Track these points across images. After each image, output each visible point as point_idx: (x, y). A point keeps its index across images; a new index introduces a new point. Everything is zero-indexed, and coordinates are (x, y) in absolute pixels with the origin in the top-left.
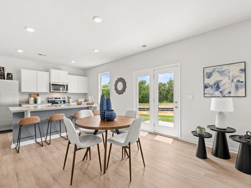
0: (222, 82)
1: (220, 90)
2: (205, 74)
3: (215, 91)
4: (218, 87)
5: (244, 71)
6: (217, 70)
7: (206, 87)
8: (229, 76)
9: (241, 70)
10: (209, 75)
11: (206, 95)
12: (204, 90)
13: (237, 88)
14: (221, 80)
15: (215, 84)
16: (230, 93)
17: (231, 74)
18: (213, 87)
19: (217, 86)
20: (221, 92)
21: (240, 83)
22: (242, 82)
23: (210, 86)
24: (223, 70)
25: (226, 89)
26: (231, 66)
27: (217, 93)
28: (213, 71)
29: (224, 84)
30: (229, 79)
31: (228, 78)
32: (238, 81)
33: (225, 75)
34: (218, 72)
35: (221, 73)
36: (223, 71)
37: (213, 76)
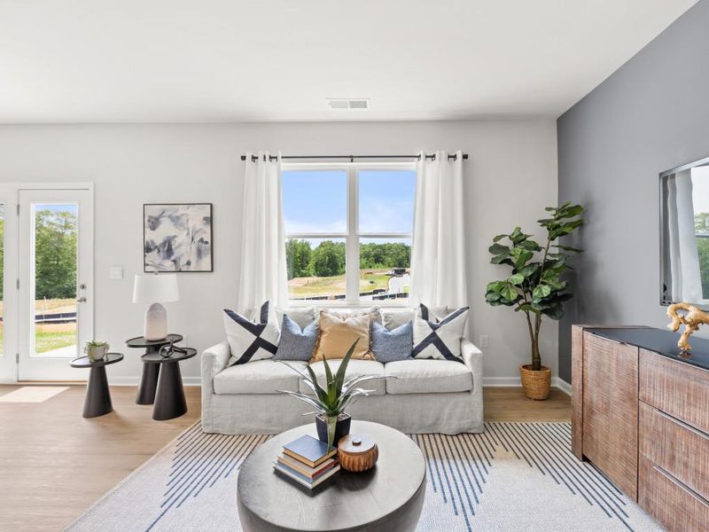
0: (176, 239)
1: (173, 258)
2: (146, 219)
3: (164, 259)
4: (170, 252)
5: (210, 220)
6: (169, 213)
7: (148, 249)
8: (188, 229)
9: (205, 219)
10: (154, 223)
11: (148, 269)
12: (145, 256)
13: (199, 253)
14: (175, 236)
15: (164, 243)
16: (189, 263)
17: (191, 225)
18: (161, 249)
19: (168, 249)
20: (175, 261)
21: (204, 245)
22: (207, 243)
23: (156, 247)
24: (178, 214)
25: (182, 255)
26: (191, 208)
27: (168, 264)
28: (161, 216)
29: (180, 245)
30: (188, 234)
31: (186, 232)
32: (201, 240)
33: (182, 226)
34: (170, 217)
35: (176, 220)
36: (178, 218)
37: (161, 226)
